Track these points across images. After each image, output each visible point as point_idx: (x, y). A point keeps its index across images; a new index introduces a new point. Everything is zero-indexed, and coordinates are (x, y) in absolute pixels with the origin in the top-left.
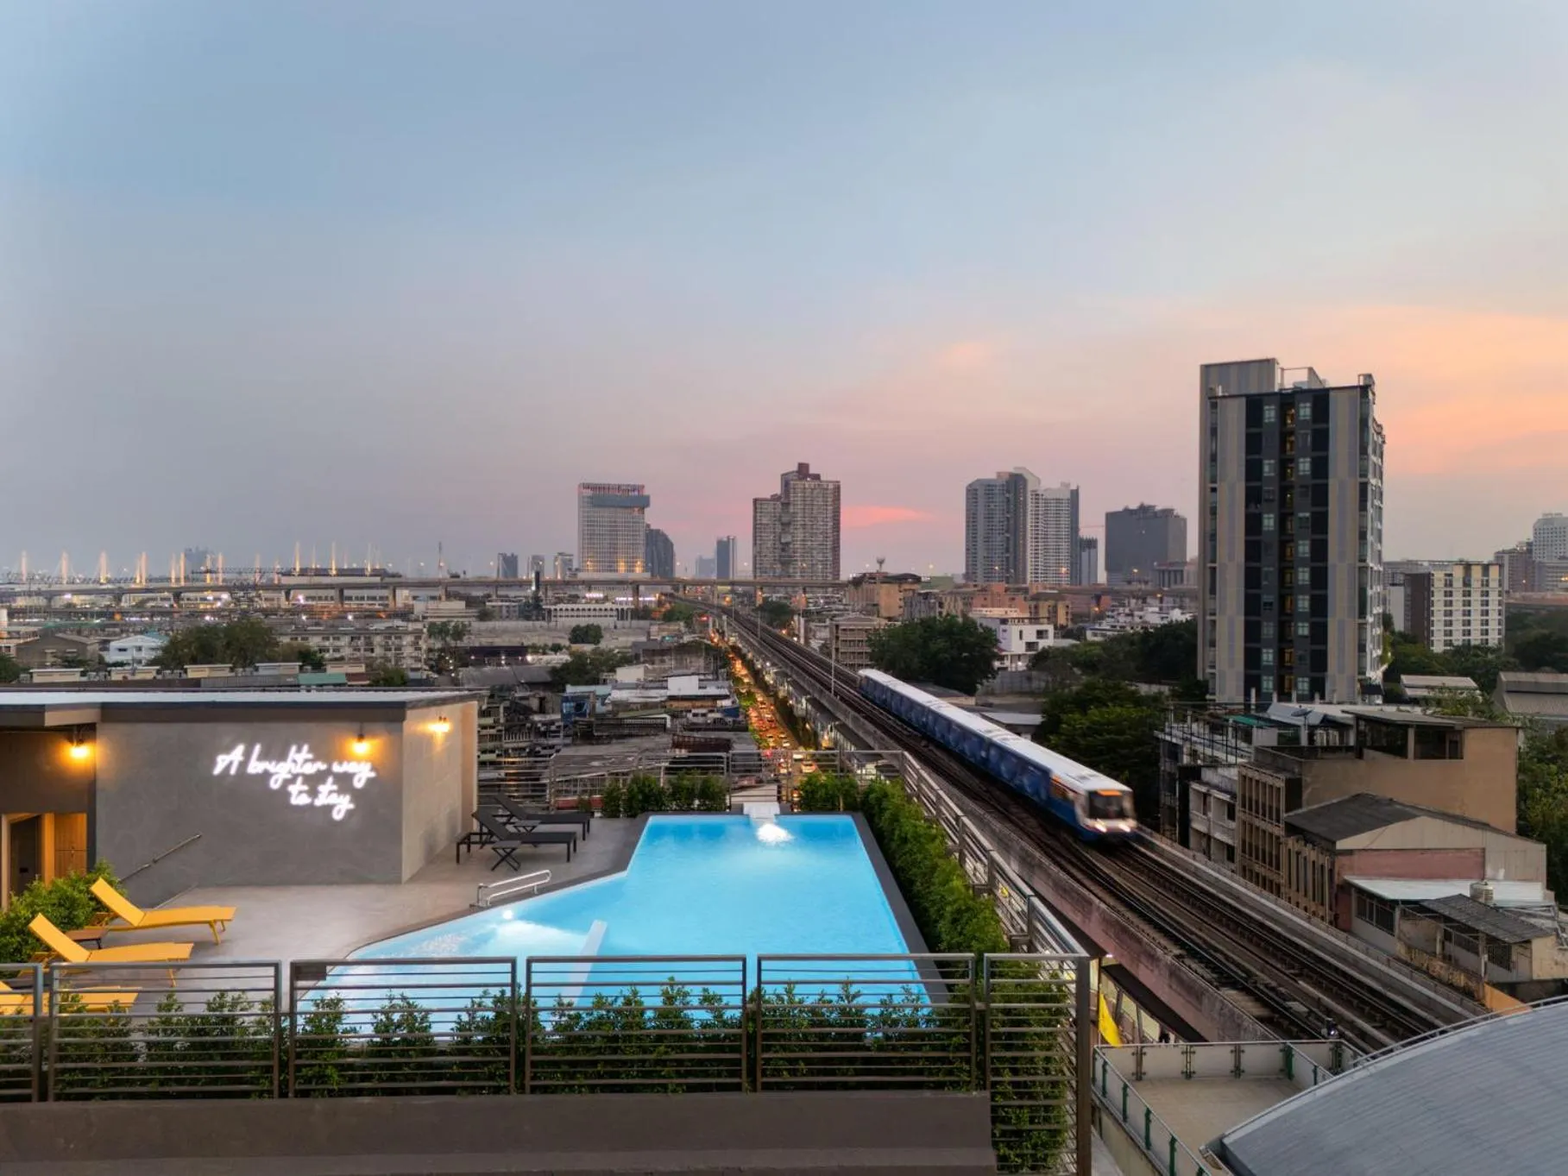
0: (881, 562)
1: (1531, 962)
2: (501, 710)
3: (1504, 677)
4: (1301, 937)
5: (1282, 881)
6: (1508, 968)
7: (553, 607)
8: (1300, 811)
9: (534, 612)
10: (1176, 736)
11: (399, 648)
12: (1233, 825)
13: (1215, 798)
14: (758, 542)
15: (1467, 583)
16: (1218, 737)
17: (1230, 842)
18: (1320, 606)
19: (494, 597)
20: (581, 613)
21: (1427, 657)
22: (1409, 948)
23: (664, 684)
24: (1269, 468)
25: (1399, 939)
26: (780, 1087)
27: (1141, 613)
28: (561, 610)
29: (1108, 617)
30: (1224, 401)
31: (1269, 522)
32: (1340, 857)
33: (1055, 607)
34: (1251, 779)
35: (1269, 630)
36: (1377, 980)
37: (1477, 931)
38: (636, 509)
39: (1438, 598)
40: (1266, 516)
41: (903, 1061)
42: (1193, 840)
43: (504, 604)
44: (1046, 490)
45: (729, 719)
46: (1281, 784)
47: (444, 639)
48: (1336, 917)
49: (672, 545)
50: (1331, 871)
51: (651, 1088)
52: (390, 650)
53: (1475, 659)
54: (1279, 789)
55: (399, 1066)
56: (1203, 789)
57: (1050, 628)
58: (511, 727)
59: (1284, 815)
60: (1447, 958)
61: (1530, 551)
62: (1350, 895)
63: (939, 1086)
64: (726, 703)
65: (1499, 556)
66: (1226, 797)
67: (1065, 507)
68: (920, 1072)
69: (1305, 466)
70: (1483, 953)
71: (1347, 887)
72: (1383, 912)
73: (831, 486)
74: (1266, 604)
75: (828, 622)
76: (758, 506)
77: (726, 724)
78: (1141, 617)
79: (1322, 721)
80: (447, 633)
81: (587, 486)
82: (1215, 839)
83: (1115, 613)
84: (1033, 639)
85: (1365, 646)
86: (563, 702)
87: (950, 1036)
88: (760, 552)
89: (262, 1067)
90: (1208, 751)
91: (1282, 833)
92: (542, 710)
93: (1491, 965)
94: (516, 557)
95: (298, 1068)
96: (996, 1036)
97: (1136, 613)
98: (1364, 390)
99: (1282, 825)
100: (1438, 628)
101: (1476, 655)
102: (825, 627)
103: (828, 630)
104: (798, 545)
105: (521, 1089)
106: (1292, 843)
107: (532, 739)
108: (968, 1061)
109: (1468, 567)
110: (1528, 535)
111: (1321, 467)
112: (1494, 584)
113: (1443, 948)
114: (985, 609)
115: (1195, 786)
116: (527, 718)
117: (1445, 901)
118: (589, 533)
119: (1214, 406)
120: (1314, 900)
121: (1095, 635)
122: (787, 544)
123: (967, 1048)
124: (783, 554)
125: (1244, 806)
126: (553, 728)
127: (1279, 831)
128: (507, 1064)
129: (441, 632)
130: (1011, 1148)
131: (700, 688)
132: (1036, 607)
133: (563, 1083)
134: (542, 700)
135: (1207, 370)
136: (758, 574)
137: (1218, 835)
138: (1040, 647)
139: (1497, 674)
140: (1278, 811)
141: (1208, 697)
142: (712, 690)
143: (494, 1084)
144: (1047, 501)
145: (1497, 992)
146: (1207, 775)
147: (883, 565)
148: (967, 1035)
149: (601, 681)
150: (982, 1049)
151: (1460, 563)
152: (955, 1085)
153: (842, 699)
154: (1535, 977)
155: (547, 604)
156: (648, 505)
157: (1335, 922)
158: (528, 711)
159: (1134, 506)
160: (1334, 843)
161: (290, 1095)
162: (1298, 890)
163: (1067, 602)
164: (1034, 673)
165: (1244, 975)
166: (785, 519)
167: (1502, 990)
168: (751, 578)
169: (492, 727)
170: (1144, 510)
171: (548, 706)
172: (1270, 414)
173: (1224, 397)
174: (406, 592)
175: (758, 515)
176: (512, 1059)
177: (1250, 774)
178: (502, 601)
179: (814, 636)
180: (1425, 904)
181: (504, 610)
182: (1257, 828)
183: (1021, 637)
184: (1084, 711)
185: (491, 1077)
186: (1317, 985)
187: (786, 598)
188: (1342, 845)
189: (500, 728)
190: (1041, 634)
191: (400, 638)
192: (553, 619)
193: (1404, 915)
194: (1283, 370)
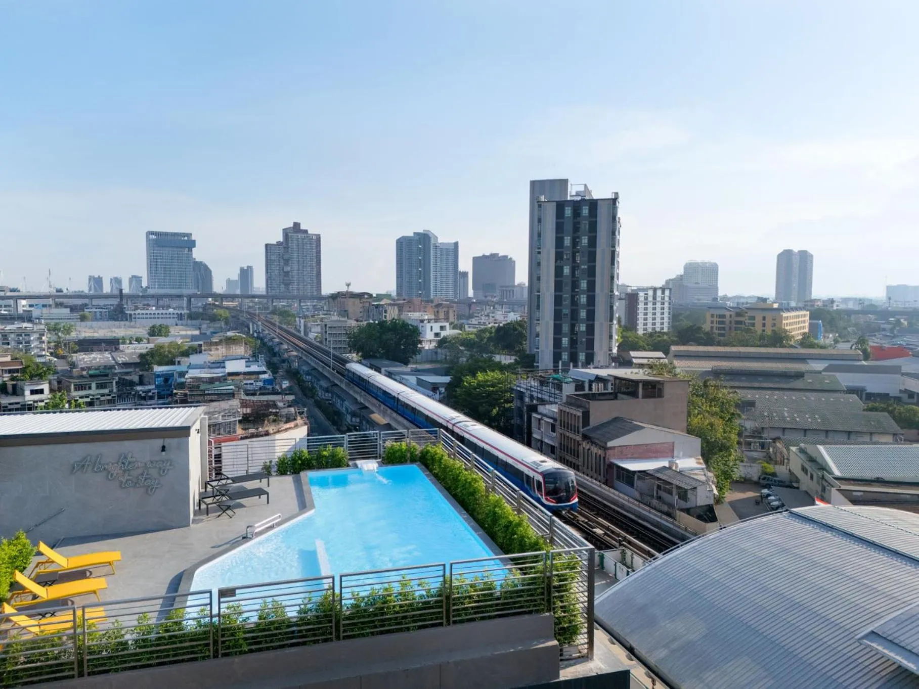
0: (348, 285)
1: (696, 498)
2: (114, 384)
3: (673, 348)
4: (596, 495)
5: (580, 464)
6: (686, 501)
7: (133, 313)
8: (588, 428)
9: (120, 316)
10: (522, 388)
11: (28, 342)
12: (554, 434)
13: (545, 421)
14: (269, 271)
15: (654, 298)
16: (544, 388)
17: (553, 444)
18: (591, 315)
19: (90, 306)
20: (152, 316)
21: (637, 338)
22: (641, 494)
23: (222, 365)
24: (567, 241)
25: (637, 490)
26: (462, 621)
27: (493, 315)
28: (139, 314)
29: (476, 317)
30: (545, 204)
31: (567, 270)
32: (609, 451)
33: (448, 312)
34: (565, 412)
35: (566, 328)
36: (634, 514)
37: (672, 484)
38: (187, 249)
39: (641, 306)
40: (565, 267)
41: (515, 603)
42: (533, 442)
43: (98, 310)
44: (441, 243)
45: (270, 387)
46: (580, 414)
47: (56, 334)
48: (607, 480)
49: (211, 272)
50: (604, 458)
51: (401, 630)
52: (21, 343)
53: (660, 339)
54: (579, 417)
55: (275, 635)
56: (539, 417)
57: (447, 325)
58: (121, 394)
59: (581, 430)
60: (659, 498)
61: (681, 279)
62: (613, 468)
63: (530, 612)
64: (266, 376)
65: (667, 282)
66: (551, 421)
67: (451, 253)
68: (522, 607)
69: (585, 241)
70: (676, 495)
71: (612, 466)
72: (629, 477)
73: (314, 238)
74: (564, 315)
75: (319, 323)
76: (269, 249)
77: (268, 389)
78: (493, 317)
79: (596, 378)
80: (59, 330)
81: (152, 233)
82: (545, 443)
83: (479, 315)
84: (438, 331)
85: (612, 336)
86: (155, 378)
87: (535, 589)
88: (270, 277)
89: (203, 644)
90: (540, 396)
91: (581, 439)
92: (141, 383)
93: (679, 500)
94: (102, 278)
95: (223, 642)
96: (555, 587)
97: (491, 315)
98: (613, 202)
99: (580, 435)
100: (641, 322)
101: (659, 336)
102: (317, 325)
103: (319, 327)
104: (295, 273)
105: (338, 638)
106: (585, 445)
107: (136, 401)
108: (543, 599)
109: (655, 290)
110: (681, 271)
111: (593, 242)
112: (667, 299)
113: (657, 493)
114: (409, 313)
115: (534, 415)
116: (132, 389)
117: (658, 470)
118: (154, 263)
119: (540, 206)
120: (596, 472)
121: (469, 327)
122: (288, 272)
123: (543, 594)
124: (285, 278)
125: (561, 426)
126: (150, 394)
127: (579, 438)
128: (331, 627)
129: (54, 330)
130: (561, 636)
131: (247, 367)
132: (438, 312)
133: (359, 632)
134: (141, 377)
135: (533, 184)
136: (270, 291)
137: (546, 441)
138: (442, 336)
139: (669, 347)
140: (578, 427)
141: (535, 364)
142: (254, 368)
143: (325, 637)
144: (441, 250)
145: (682, 513)
146: (541, 409)
147: (350, 287)
148: (543, 588)
149: (177, 363)
150: (549, 594)
151: (651, 288)
152: (537, 611)
153: (337, 372)
154: (698, 505)
155: (128, 310)
156: (194, 246)
157: (606, 483)
158: (132, 384)
159: (488, 254)
160: (606, 443)
161: (220, 656)
162: (588, 468)
163: (454, 309)
164: (439, 350)
165: (572, 517)
166: (286, 257)
167: (684, 512)
168: (264, 293)
169: (109, 395)
170: (494, 256)
171: (146, 380)
172: (568, 212)
173: (545, 202)
174: (24, 302)
175: (269, 254)
176: (333, 624)
177: (564, 409)
178: (96, 309)
179: (310, 331)
180: (648, 472)
181: (98, 314)
182: (568, 437)
183: (431, 330)
184: (474, 375)
185: (323, 634)
186: (605, 519)
187: (287, 306)
188: (610, 444)
189: (114, 395)
190: (442, 328)
191: (29, 335)
192: (133, 320)
193: (639, 478)
194: (571, 185)
